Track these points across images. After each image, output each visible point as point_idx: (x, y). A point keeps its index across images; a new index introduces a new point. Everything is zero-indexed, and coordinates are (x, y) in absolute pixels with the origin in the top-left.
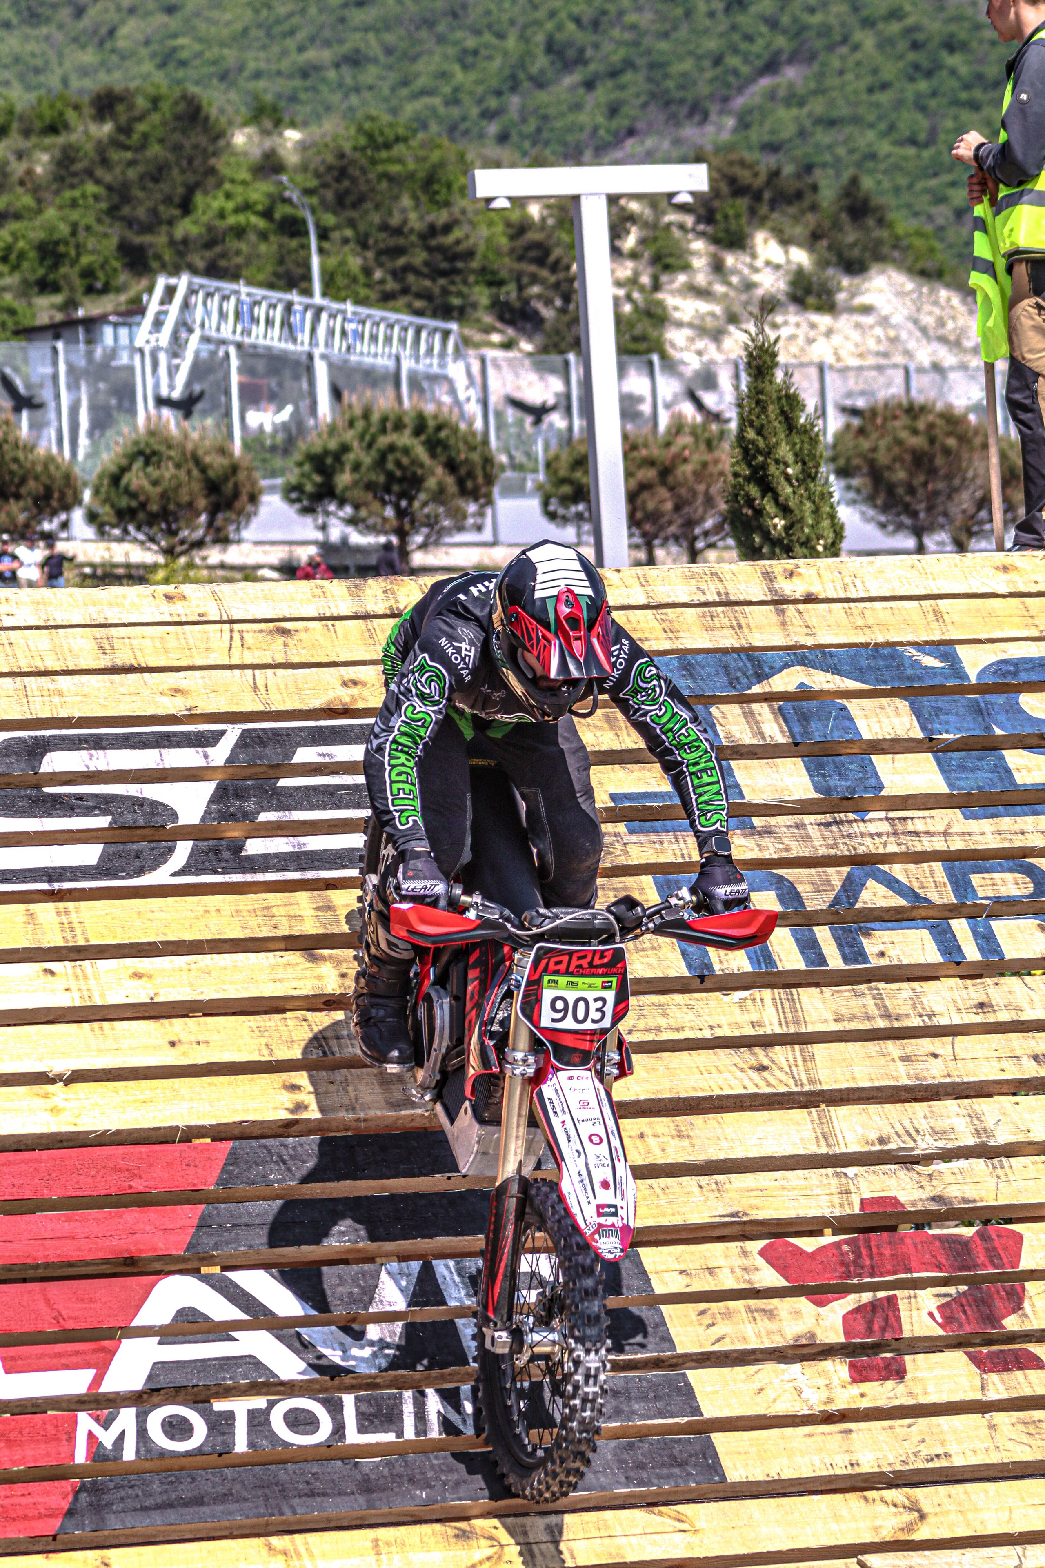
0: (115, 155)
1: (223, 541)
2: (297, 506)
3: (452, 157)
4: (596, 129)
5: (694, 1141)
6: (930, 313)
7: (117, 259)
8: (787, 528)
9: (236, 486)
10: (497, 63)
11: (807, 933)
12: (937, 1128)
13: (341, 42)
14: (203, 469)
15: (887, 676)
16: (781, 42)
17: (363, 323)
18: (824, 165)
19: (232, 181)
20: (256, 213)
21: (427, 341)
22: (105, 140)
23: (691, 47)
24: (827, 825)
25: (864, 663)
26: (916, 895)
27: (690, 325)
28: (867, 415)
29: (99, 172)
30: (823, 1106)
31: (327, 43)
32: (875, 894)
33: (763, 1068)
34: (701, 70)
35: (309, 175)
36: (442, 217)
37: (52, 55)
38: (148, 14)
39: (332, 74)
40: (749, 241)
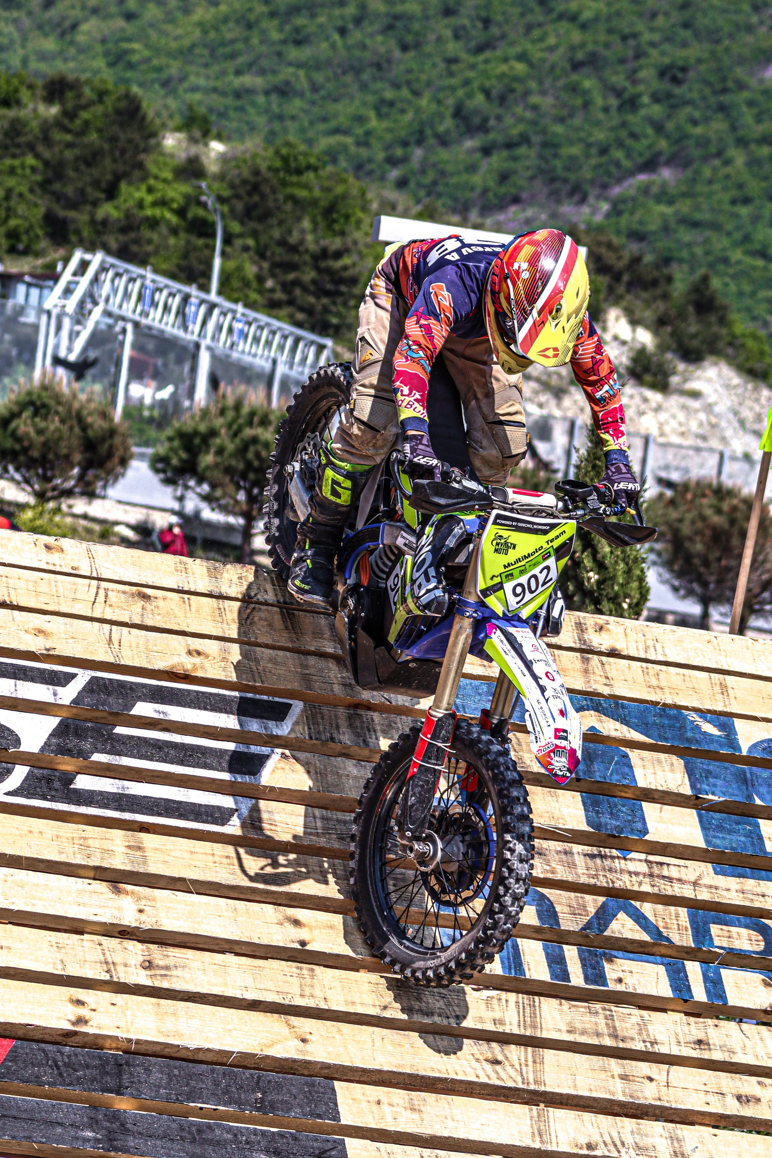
0: (58, 136)
1: (91, 495)
2: (162, 476)
3: (355, 192)
4: (485, 191)
5: (424, 1116)
6: (751, 409)
7: (41, 227)
8: (599, 583)
9: (111, 447)
10: (410, 115)
11: (557, 950)
12: (641, 1145)
13: (274, 72)
14: (84, 427)
15: (669, 735)
16: (663, 144)
17: (250, 324)
18: (681, 261)
19: (156, 178)
20: (172, 210)
21: (303, 352)
22: (51, 121)
23: (583, 135)
24: (592, 856)
25: (651, 719)
26: (660, 933)
27: (538, 380)
28: (679, 488)
29: (40, 148)
30: (542, 1105)
31: (262, 72)
32: (623, 925)
33: (497, 1062)
34: (588, 156)
35: (225, 185)
36: (335, 243)
37: (16, 35)
38: (108, 17)
39: (261, 99)
40: (602, 314)
